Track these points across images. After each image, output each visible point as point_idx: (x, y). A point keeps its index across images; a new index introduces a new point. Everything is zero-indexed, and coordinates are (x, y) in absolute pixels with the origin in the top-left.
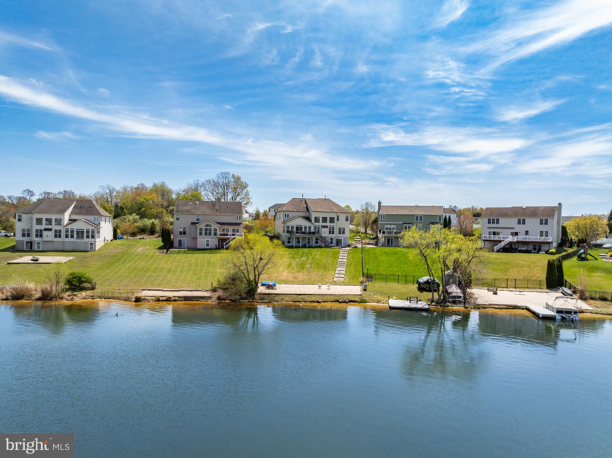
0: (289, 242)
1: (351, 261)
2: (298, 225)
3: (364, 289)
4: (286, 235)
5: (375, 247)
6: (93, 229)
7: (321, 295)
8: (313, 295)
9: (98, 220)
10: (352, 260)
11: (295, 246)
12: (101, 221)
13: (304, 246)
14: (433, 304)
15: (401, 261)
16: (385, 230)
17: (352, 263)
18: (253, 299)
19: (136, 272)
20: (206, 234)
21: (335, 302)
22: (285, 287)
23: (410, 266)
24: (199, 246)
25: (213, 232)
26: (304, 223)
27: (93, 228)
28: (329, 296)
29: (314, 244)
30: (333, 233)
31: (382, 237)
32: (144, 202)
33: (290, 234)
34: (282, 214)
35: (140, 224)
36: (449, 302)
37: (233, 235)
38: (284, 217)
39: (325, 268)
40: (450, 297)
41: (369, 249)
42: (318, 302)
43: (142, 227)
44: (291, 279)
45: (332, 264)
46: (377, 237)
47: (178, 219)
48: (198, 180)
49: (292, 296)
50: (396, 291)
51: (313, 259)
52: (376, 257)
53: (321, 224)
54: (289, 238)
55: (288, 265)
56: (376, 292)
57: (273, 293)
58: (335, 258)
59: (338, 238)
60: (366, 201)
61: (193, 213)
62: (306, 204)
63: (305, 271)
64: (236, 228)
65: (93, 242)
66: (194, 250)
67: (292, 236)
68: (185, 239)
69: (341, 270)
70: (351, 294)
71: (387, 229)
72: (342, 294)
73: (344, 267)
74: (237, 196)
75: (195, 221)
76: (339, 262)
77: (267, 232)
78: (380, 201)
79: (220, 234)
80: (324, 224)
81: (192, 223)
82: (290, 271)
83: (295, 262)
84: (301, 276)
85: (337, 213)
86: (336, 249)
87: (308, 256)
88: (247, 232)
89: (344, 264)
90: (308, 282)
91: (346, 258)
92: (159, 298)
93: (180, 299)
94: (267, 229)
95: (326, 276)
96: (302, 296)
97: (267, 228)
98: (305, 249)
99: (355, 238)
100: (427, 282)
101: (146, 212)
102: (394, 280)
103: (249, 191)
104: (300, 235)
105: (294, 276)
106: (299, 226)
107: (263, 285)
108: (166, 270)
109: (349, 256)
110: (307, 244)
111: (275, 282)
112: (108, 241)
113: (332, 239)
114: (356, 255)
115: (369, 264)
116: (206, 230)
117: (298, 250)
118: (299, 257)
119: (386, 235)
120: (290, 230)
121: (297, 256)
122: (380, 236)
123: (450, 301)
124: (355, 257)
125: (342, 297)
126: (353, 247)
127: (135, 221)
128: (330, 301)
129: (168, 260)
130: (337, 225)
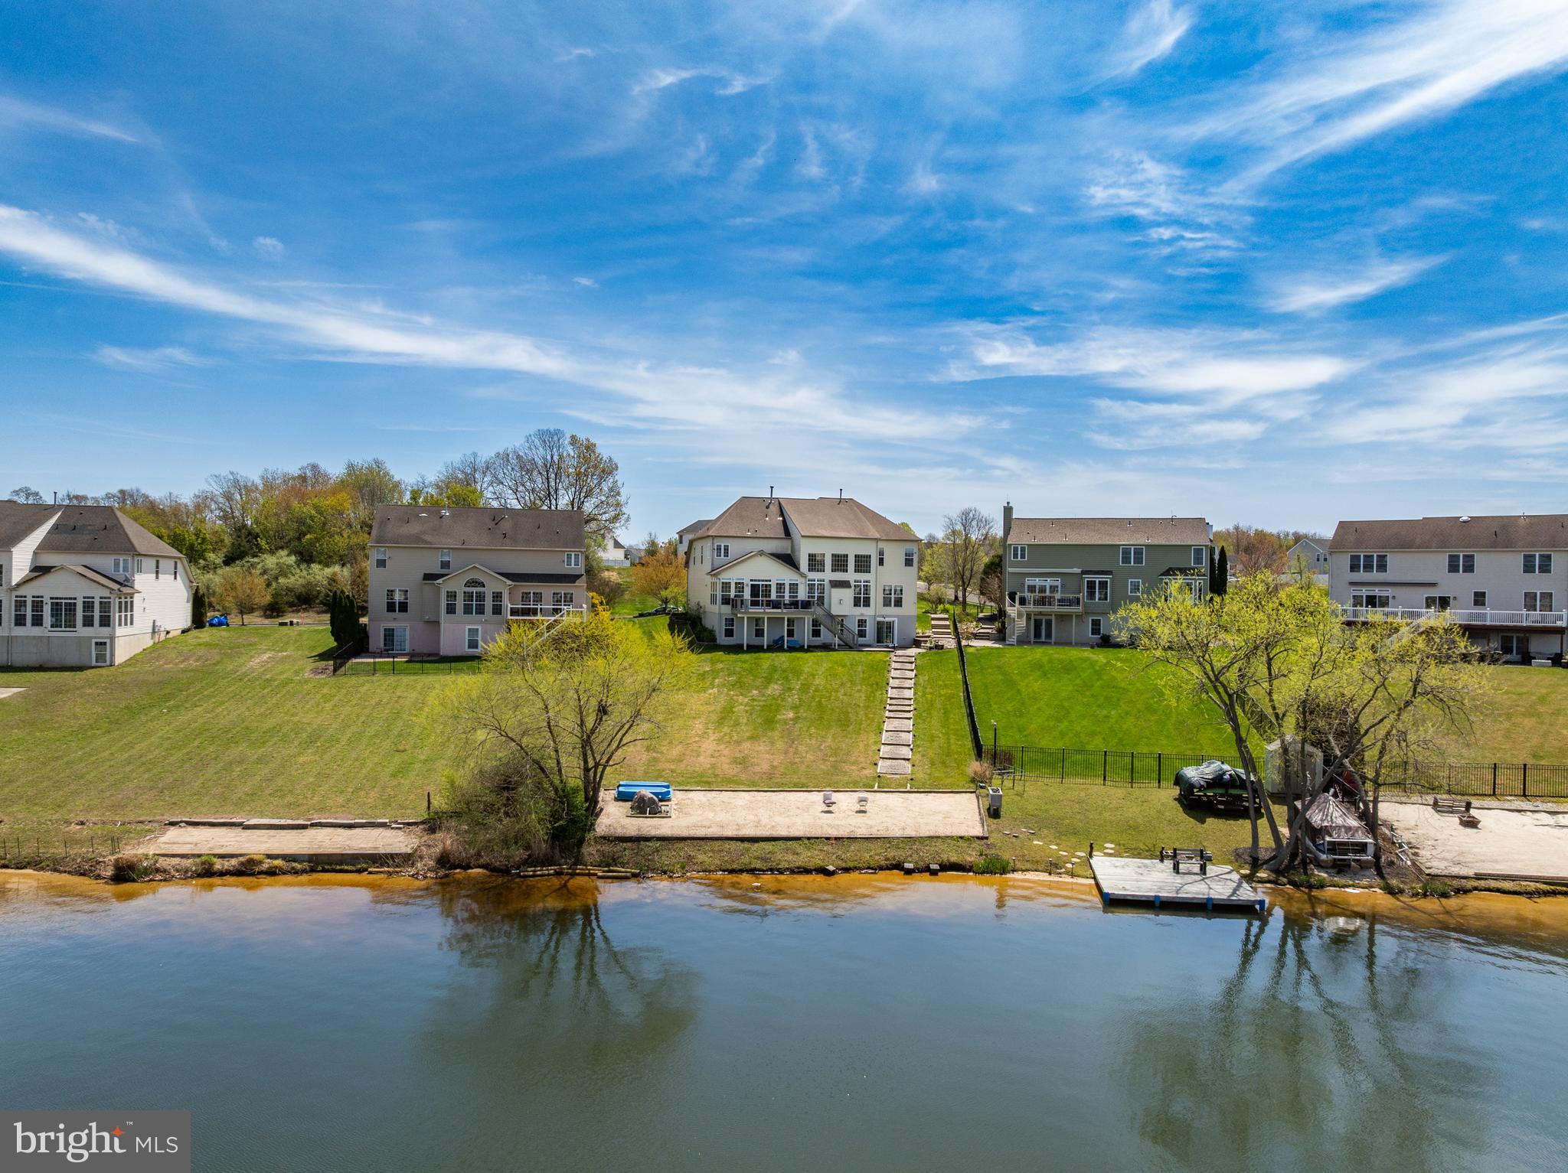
0: (729, 633)
1: (929, 696)
2: (755, 581)
3: (989, 809)
4: (720, 609)
5: (997, 646)
6: (105, 598)
7: (836, 839)
8: (806, 841)
9: (125, 569)
10: (931, 693)
11: (748, 646)
12: (140, 571)
13: (776, 646)
14: (1262, 874)
15: (1093, 696)
16: (1027, 594)
17: (932, 705)
18: (576, 864)
19: (196, 743)
20: (468, 610)
21: (888, 868)
22: (701, 806)
23: (1127, 713)
24: (446, 650)
25: (489, 604)
26: (775, 574)
27: (106, 593)
28: (866, 844)
29: (807, 638)
30: (867, 603)
31: (1020, 615)
32: (312, 518)
33: (733, 606)
34: (708, 545)
35: (298, 578)
36: (1320, 865)
37: (556, 611)
38: (713, 556)
39: (844, 722)
40: (1321, 848)
41: (981, 653)
42: (823, 871)
43: (303, 589)
44: (726, 766)
45: (868, 706)
46: (1002, 613)
47: (381, 563)
48: (475, 455)
49: (727, 845)
50: (1106, 815)
51: (805, 688)
52: (1010, 683)
53: (828, 575)
54: (730, 622)
55: (721, 712)
56: (1040, 823)
57: (654, 833)
58: (877, 684)
59: (881, 619)
60: (965, 506)
61: (431, 543)
62: (782, 515)
63: (777, 734)
64: (562, 589)
65: (106, 638)
66: (422, 662)
67: (739, 615)
68: (406, 628)
69: (899, 729)
70: (948, 834)
71: (1032, 589)
72: (913, 834)
73: (910, 719)
74: (585, 497)
75: (437, 569)
76: (889, 701)
77: (666, 601)
78: (1008, 503)
79: (511, 608)
80: (839, 576)
81: (425, 574)
82: (725, 735)
83: (746, 700)
84: (764, 755)
85: (877, 540)
86: (877, 655)
87: (787, 679)
88: (601, 603)
89: (907, 708)
90: (785, 781)
91: (910, 683)
92: (211, 865)
93: (295, 865)
94: (664, 593)
95: (848, 753)
96: (762, 844)
97: (666, 589)
98: (778, 654)
99: (933, 619)
100: (1217, 782)
101: (317, 545)
102: (1086, 769)
103: (619, 484)
104: (764, 612)
105: (738, 755)
106: (761, 583)
107: (622, 797)
108: (304, 735)
109: (921, 679)
110: (786, 638)
111: (667, 787)
112: (168, 633)
113: (862, 623)
114: (943, 674)
115: (991, 706)
116: (469, 596)
117: (756, 658)
118: (758, 682)
119: (1031, 608)
120: (732, 596)
121: (753, 680)
122: (1012, 611)
123: (1323, 861)
124: (941, 683)
125: (915, 847)
126: (931, 648)
127: (283, 571)
128: (869, 868)
129: (327, 698)
130: (879, 579)
